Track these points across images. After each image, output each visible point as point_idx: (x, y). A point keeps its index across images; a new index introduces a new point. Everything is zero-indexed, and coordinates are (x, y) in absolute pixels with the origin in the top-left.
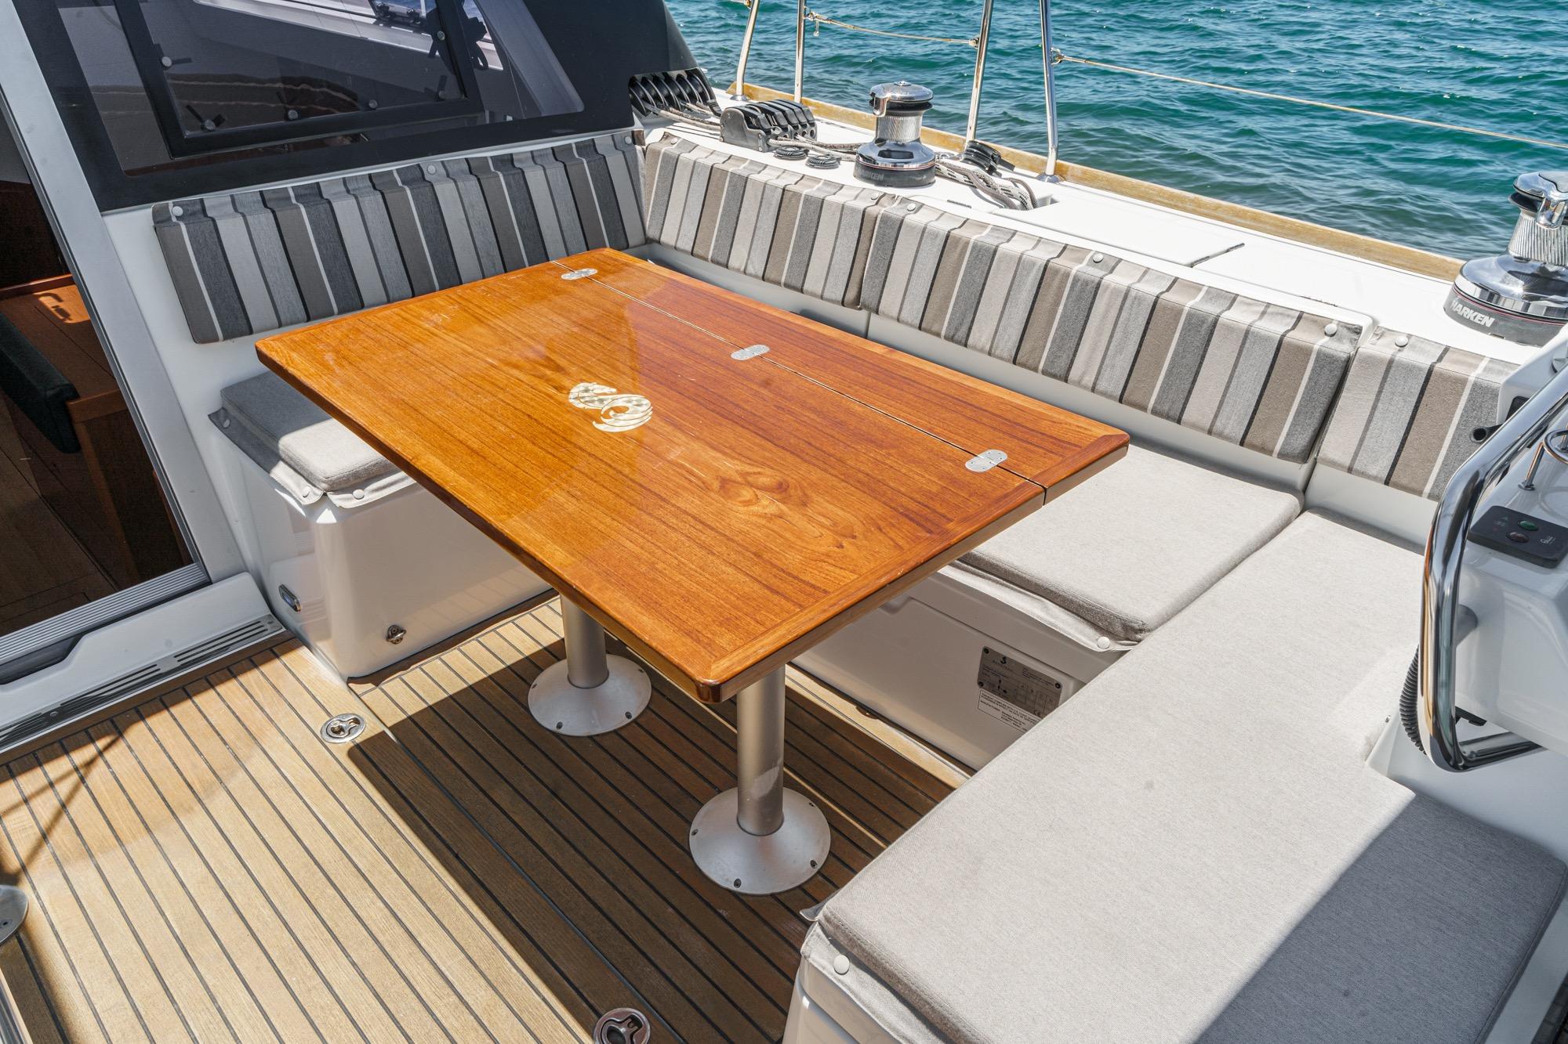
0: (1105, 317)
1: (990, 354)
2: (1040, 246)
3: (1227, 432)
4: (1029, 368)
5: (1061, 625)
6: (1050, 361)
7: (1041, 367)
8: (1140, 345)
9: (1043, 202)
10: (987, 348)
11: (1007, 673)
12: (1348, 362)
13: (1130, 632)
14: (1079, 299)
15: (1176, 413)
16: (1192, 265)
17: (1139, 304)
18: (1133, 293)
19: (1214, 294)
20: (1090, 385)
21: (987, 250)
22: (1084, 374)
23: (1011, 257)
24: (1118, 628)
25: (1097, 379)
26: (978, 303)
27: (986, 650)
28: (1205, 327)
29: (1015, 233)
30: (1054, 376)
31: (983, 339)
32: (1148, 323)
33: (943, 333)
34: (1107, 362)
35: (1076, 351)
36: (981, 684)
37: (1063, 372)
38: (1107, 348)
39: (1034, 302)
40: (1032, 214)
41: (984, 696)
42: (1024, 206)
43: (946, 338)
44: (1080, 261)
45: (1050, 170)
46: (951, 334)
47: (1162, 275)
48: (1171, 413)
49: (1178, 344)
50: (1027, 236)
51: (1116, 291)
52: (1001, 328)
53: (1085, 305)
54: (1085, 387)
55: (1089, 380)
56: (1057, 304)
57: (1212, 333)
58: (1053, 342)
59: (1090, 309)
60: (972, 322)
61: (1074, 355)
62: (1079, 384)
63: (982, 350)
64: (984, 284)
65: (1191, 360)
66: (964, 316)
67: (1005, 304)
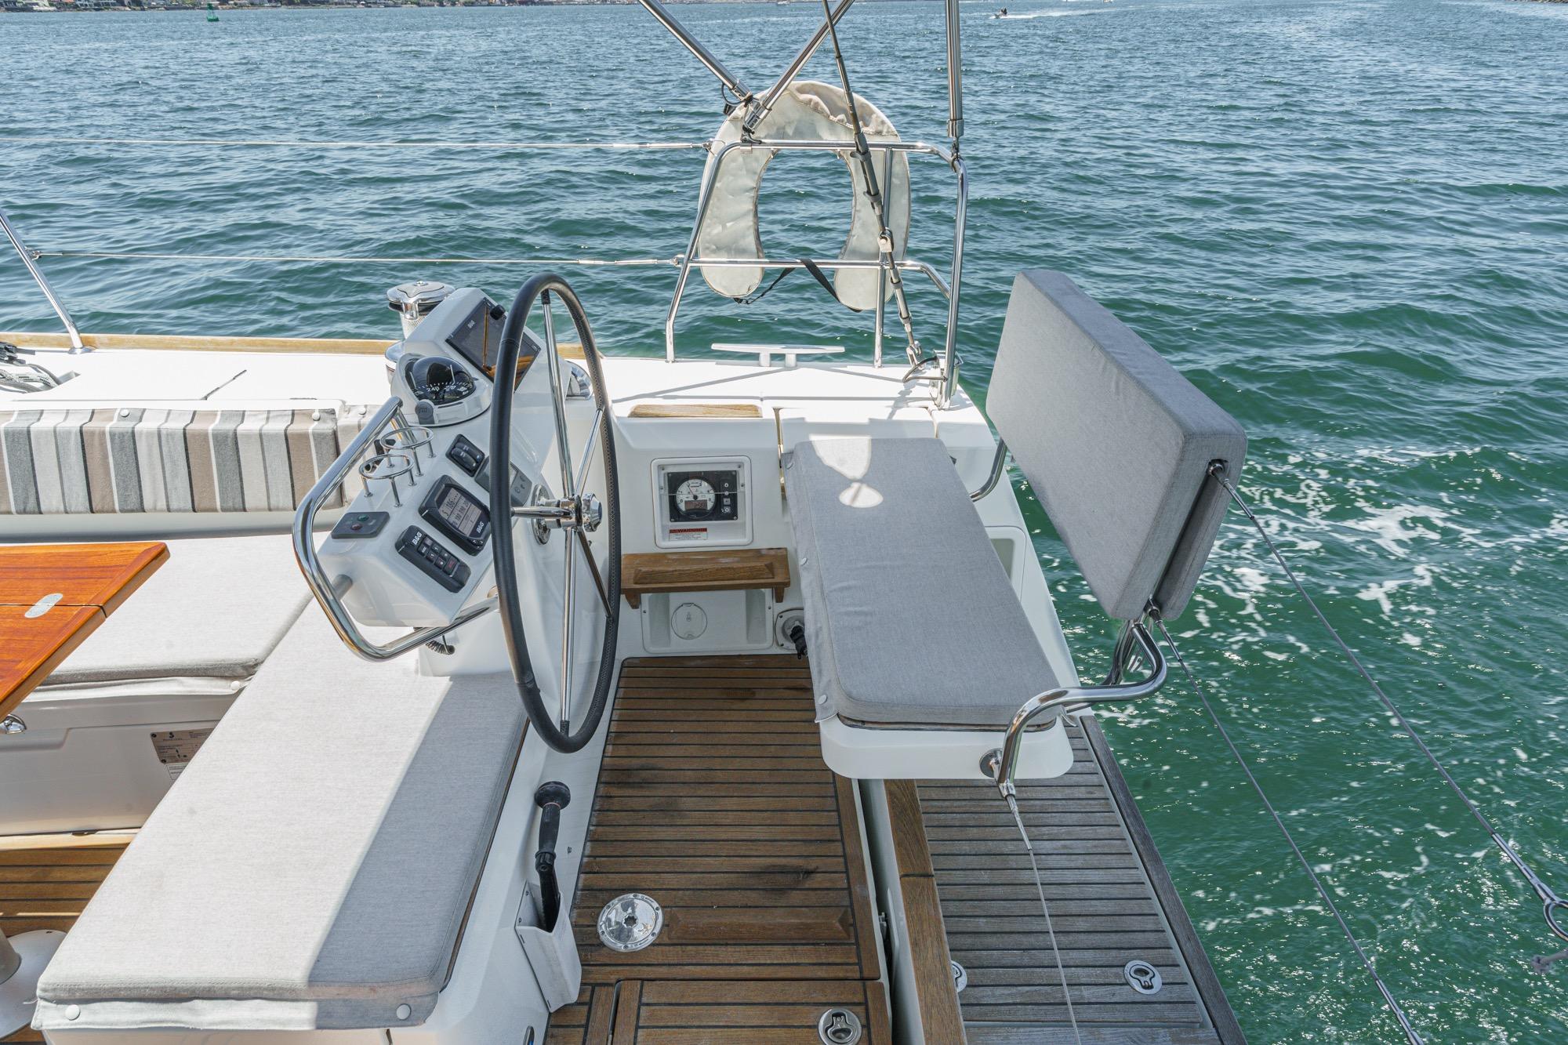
0: (150, 455)
1: (67, 512)
2: (70, 417)
3: (281, 505)
4: (107, 512)
5: (197, 689)
6: (123, 499)
7: (117, 507)
8: (189, 467)
9: (68, 377)
10: (62, 508)
11: (179, 742)
12: (335, 433)
13: (246, 670)
14: (122, 449)
15: (239, 505)
16: (206, 398)
17: (173, 438)
18: (164, 432)
19: (227, 415)
20: (165, 507)
21: (20, 433)
22: (155, 502)
23: (46, 433)
24: (240, 671)
25: (167, 501)
26: (35, 476)
27: (154, 735)
28: (230, 441)
29: (42, 412)
30: (132, 511)
31: (54, 503)
32: (186, 450)
33: (13, 509)
34: (169, 487)
35: (140, 487)
36: (164, 761)
37: (137, 506)
38: (165, 477)
39: (85, 461)
40: (57, 391)
41: (171, 768)
42: (48, 386)
43: (18, 512)
44: (111, 419)
45: (77, 343)
46: (22, 508)
47: (182, 413)
48: (237, 506)
49: (216, 458)
50: (54, 412)
51: (149, 434)
52: (66, 490)
53: (129, 450)
54: (161, 511)
55: (162, 504)
56: (106, 457)
57: (236, 443)
58: (118, 485)
59: (136, 453)
60: (37, 492)
61: (141, 490)
62: (155, 510)
63: (58, 512)
64: (32, 460)
65: (231, 465)
66: (25, 489)
67: (60, 470)
